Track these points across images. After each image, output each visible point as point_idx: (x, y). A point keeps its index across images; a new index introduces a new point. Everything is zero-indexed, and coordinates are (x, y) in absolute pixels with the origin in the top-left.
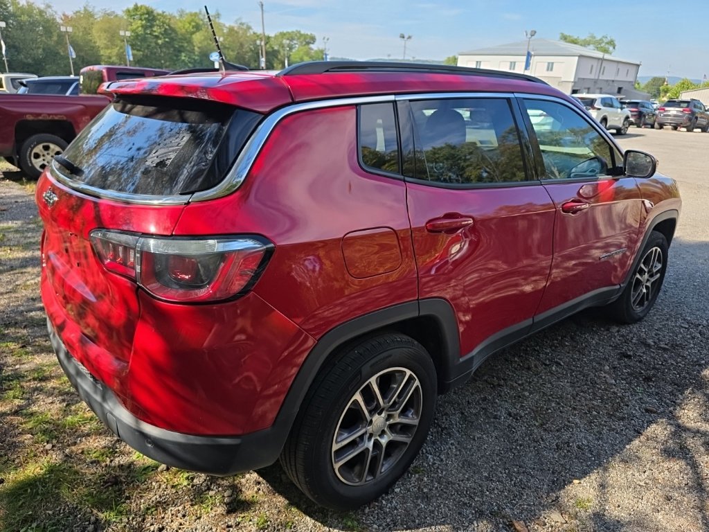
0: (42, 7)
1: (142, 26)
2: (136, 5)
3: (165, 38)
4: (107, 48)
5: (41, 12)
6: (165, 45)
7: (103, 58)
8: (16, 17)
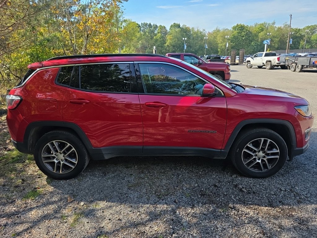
0: (202, 30)
1: (238, 32)
2: (238, 25)
3: (246, 36)
4: (222, 43)
5: (201, 33)
6: (246, 39)
7: (219, 47)
8: (192, 35)
